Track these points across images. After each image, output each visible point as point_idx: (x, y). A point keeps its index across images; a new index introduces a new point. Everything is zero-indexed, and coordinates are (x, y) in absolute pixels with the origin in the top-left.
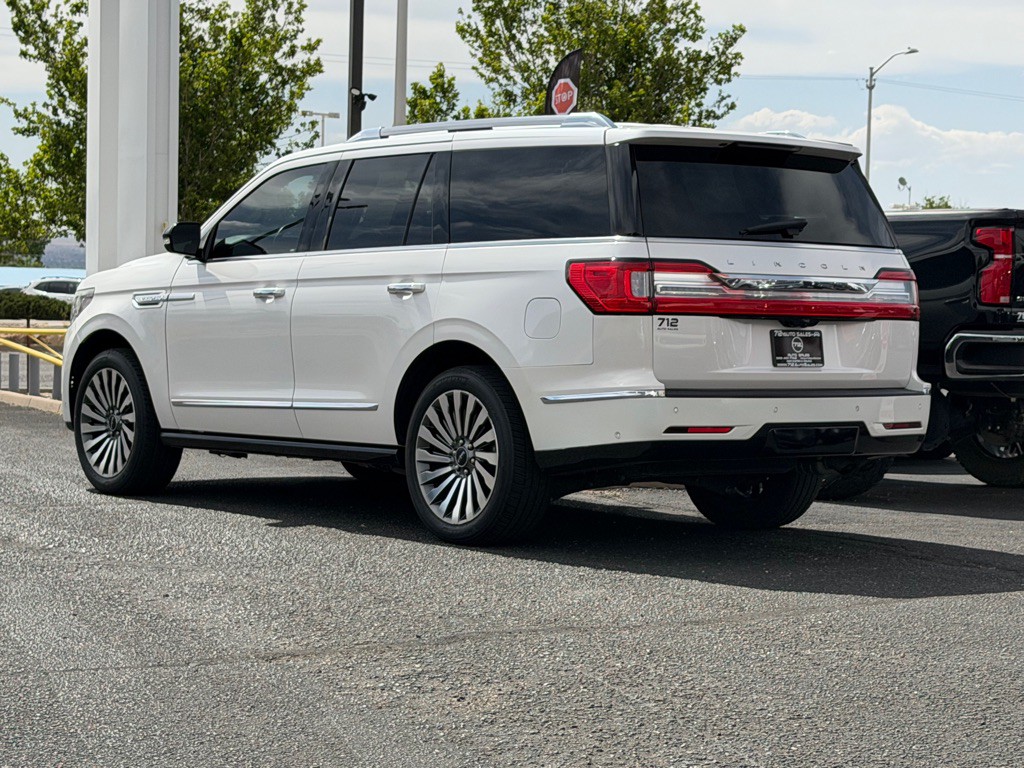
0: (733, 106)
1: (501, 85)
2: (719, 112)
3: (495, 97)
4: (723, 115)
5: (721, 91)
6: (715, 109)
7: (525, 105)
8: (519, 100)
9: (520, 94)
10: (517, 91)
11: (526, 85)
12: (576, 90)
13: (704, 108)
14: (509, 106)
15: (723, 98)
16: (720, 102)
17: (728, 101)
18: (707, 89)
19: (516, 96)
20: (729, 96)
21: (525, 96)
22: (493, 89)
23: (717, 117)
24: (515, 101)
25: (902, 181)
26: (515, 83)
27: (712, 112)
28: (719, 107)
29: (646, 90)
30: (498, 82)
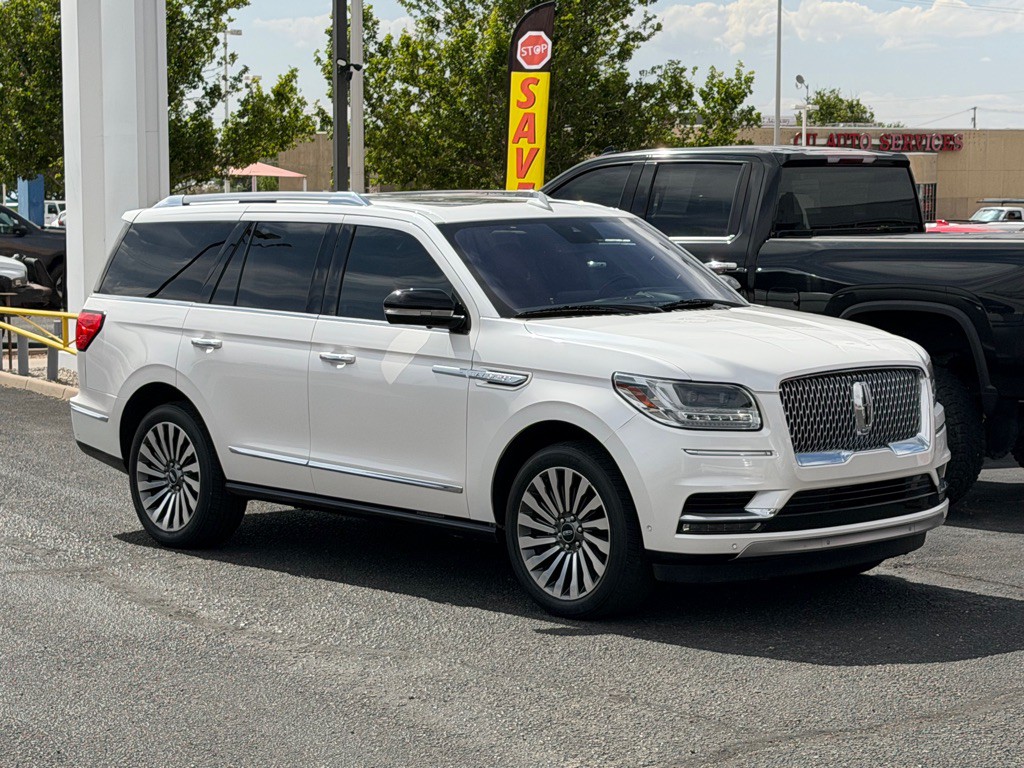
0: (659, 27)
1: (423, 12)
2: (645, 34)
3: (417, 25)
4: (649, 36)
5: (646, 12)
6: (641, 31)
7: (449, 31)
8: (442, 26)
9: (443, 20)
10: (440, 16)
11: (449, 11)
12: (550, 43)
13: (630, 30)
14: (432, 33)
15: (649, 19)
16: (645, 23)
17: (654, 22)
18: (633, 10)
19: (439, 21)
20: (655, 17)
21: (448, 21)
22: (416, 17)
23: (643, 39)
24: (438, 27)
25: (800, 79)
26: (437, 9)
27: (638, 33)
28: (645, 28)
29: (574, 14)
30: (420, 8)
